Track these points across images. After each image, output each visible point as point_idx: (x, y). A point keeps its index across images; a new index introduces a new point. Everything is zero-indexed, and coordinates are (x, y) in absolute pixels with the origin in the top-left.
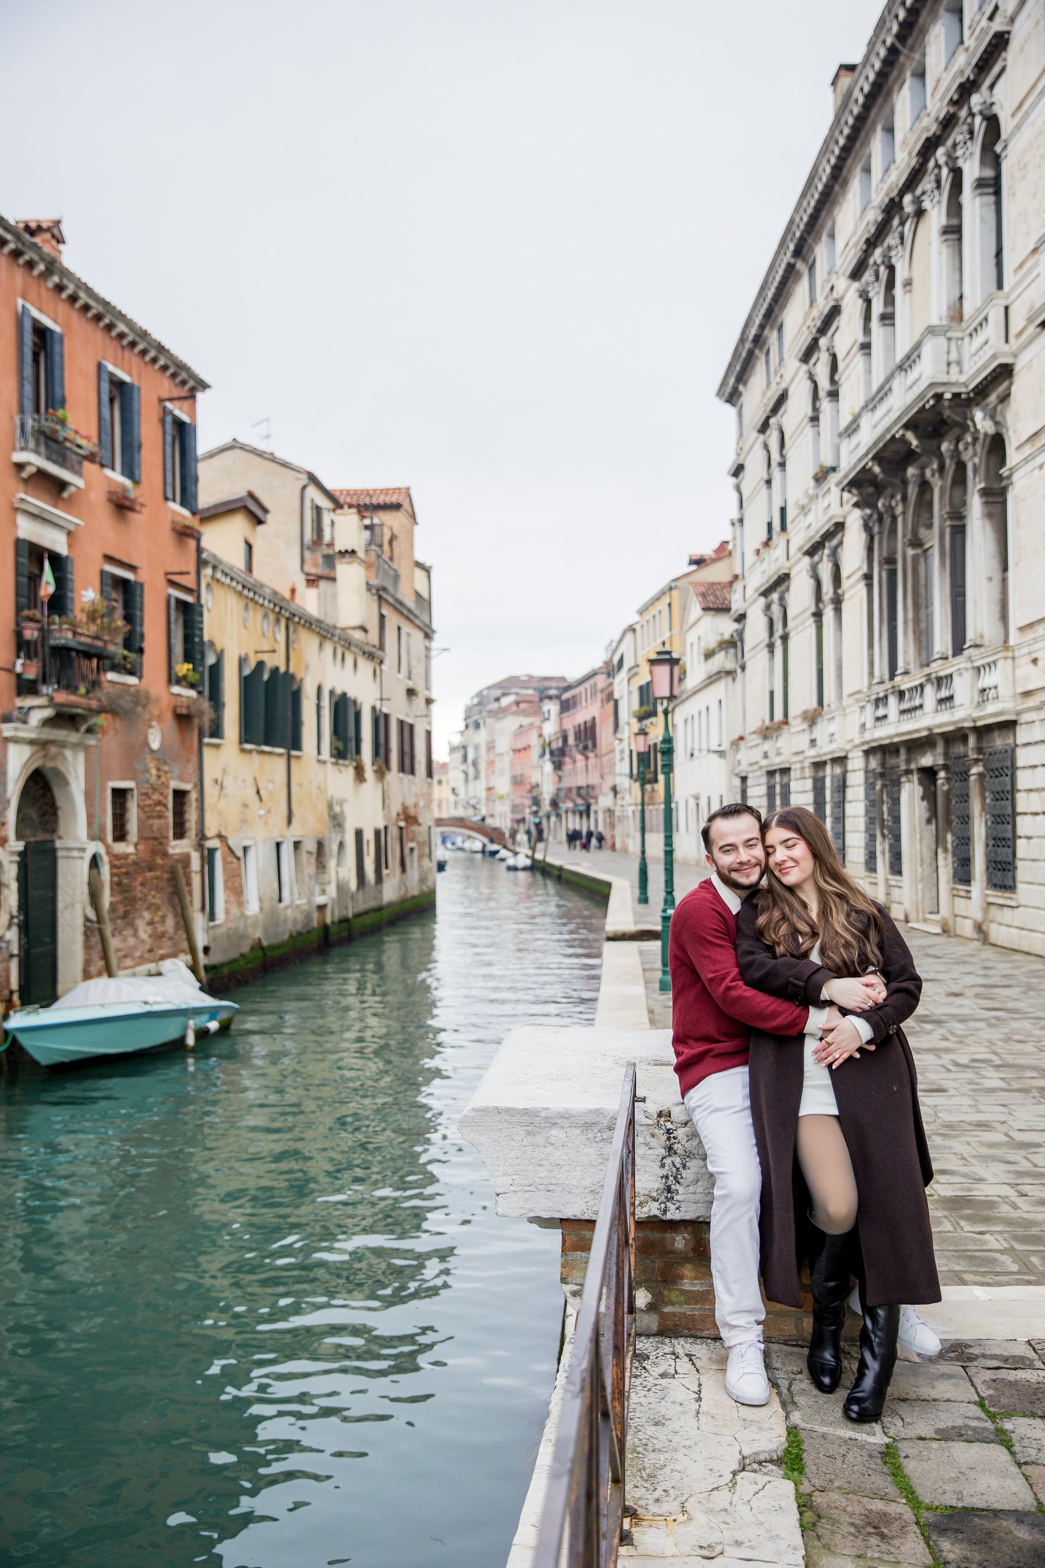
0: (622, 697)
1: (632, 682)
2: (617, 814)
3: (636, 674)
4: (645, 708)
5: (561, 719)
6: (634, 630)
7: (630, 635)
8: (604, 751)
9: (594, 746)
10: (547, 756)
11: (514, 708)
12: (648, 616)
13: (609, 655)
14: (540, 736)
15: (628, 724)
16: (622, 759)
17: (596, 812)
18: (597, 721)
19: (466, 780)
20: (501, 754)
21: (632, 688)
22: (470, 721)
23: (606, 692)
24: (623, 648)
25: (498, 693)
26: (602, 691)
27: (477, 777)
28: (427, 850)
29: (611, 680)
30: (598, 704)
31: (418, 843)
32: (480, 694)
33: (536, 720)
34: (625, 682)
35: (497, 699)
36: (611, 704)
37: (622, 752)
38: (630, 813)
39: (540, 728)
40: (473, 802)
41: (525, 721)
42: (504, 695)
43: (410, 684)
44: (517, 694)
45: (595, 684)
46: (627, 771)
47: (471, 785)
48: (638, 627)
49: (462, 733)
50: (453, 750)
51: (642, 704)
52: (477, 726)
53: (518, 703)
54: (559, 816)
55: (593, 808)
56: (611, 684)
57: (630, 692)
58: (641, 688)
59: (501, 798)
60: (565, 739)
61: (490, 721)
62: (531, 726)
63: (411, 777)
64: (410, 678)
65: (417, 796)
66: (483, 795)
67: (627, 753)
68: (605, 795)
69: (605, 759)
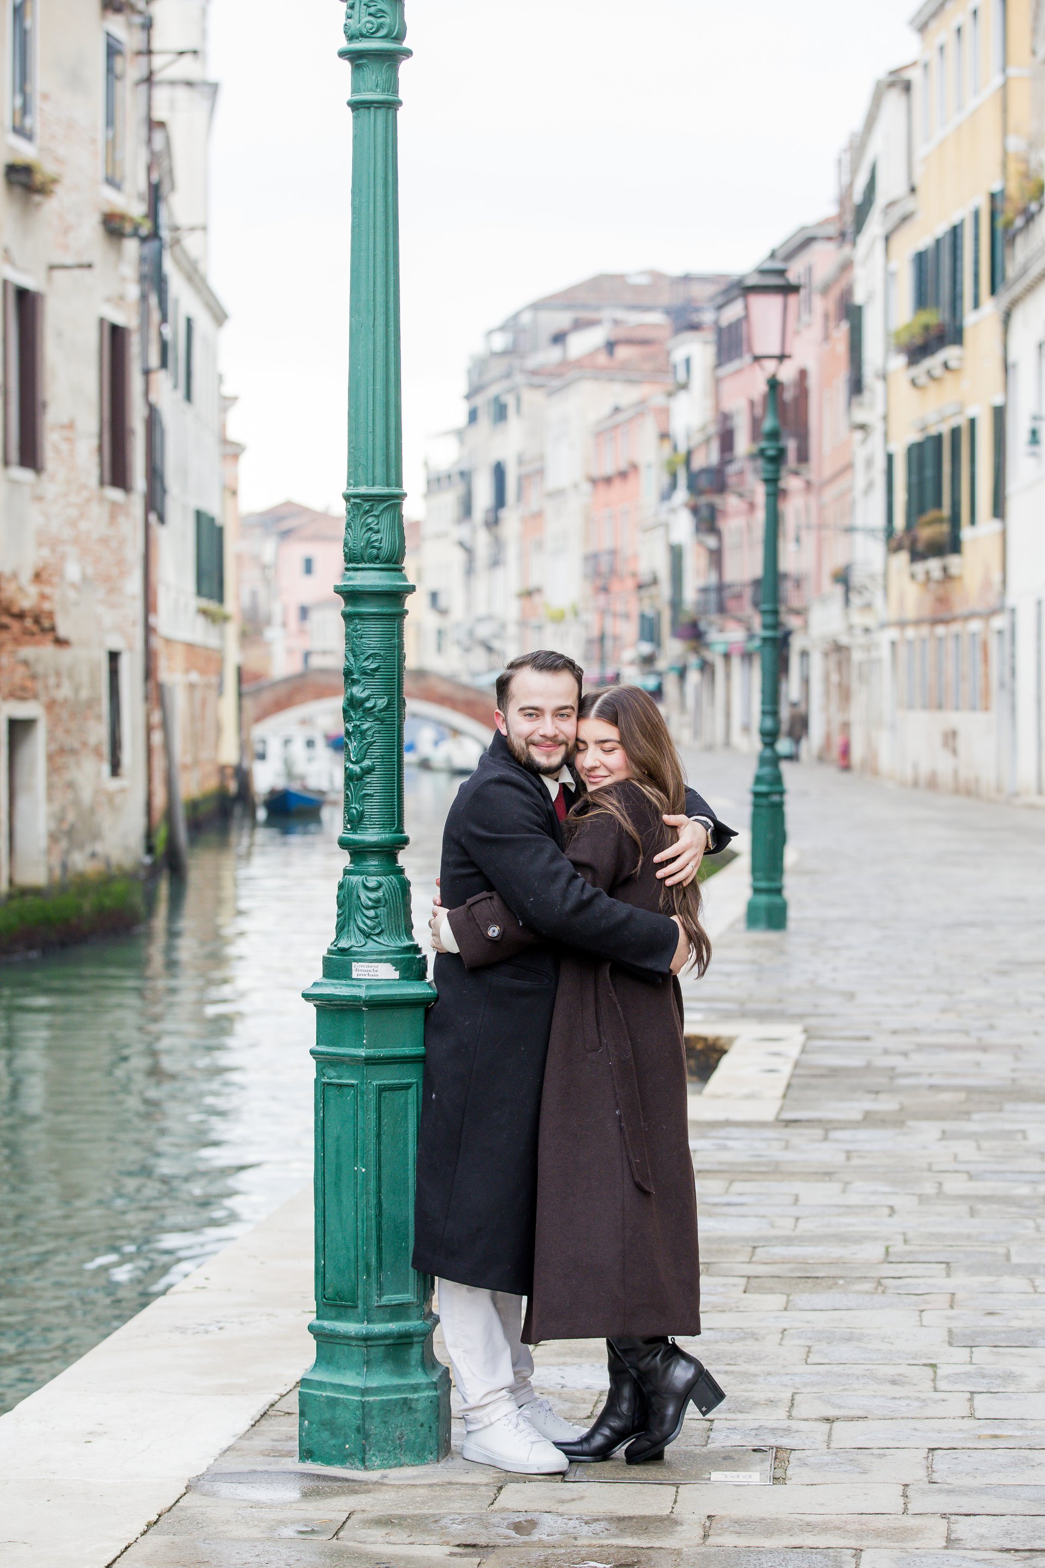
0: (870, 297)
1: (896, 242)
2: (857, 656)
3: (905, 219)
4: (932, 317)
5: (717, 381)
6: (907, 87)
7: (894, 99)
8: (828, 471)
9: (803, 457)
10: (681, 495)
11: (602, 359)
12: (942, 33)
13: (846, 179)
14: (664, 436)
15: (884, 377)
16: (870, 486)
17: (804, 654)
18: (813, 383)
19: (470, 570)
20: (558, 494)
21: (894, 265)
22: (480, 400)
23: (835, 293)
24: (876, 146)
25: (562, 320)
26: (825, 290)
27: (496, 562)
28: (99, 732)
29: (847, 250)
30: (816, 331)
31: (51, 706)
32: (511, 325)
33: (654, 393)
34: (880, 246)
35: (559, 338)
36: (845, 326)
37: (869, 463)
38: (885, 652)
39: (665, 413)
40: (483, 631)
41: (627, 395)
42: (579, 325)
43: (26, 152)
44: (616, 322)
45: (809, 270)
46: (879, 520)
47: (481, 583)
48: (914, 75)
49: (460, 434)
50: (436, 483)
51: (922, 300)
52: (501, 413)
53: (610, 346)
54: (706, 667)
55: (797, 643)
56: (847, 266)
57: (890, 276)
58: (920, 258)
59: (559, 618)
60: (727, 440)
61: (531, 398)
62: (641, 408)
63: (25, 475)
64: (20, 131)
65: (46, 540)
66: (511, 610)
67: (880, 463)
68: (823, 600)
69: (830, 493)
